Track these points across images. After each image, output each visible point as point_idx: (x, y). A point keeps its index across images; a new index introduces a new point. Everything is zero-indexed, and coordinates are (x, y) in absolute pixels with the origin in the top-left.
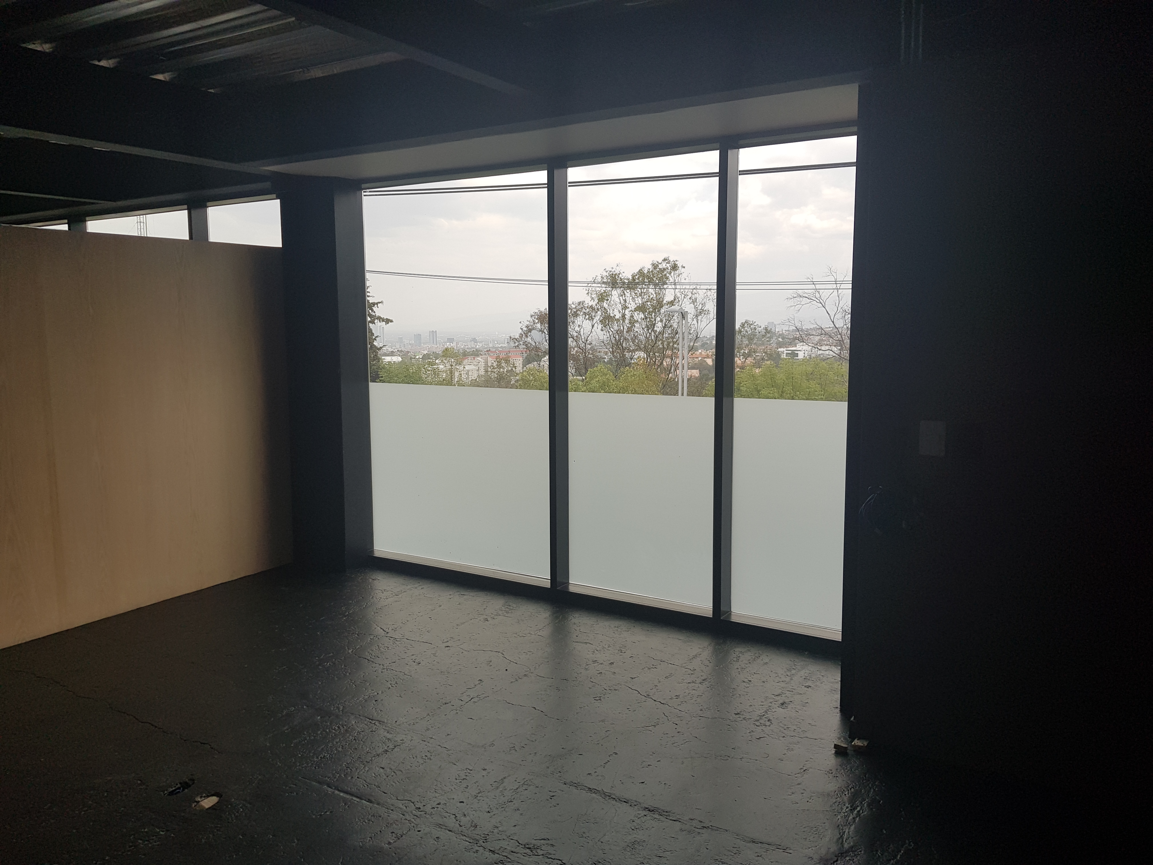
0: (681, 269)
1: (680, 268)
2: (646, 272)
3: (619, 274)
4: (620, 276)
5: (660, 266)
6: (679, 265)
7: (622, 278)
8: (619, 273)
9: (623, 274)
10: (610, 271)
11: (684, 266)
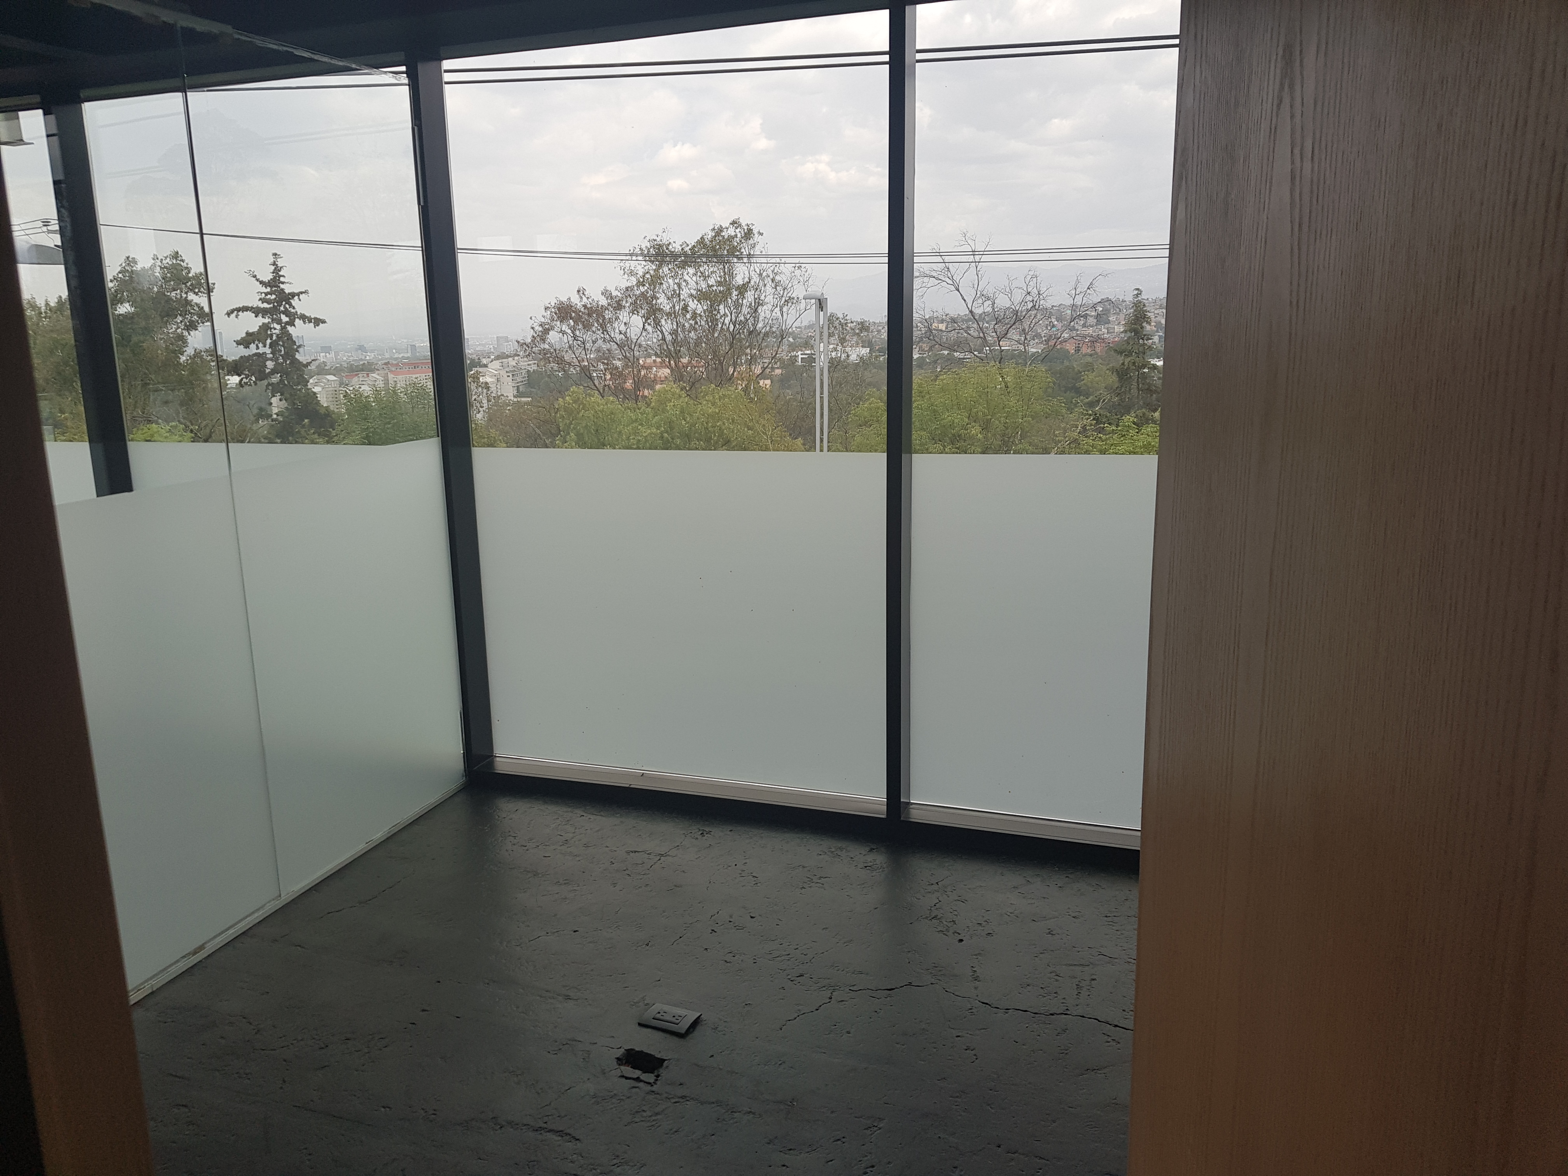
0: (757, 238)
1: (756, 235)
2: (707, 241)
4: (670, 247)
5: (725, 233)
6: (756, 231)
8: (668, 242)
9: (674, 245)
10: (654, 240)
11: (762, 232)
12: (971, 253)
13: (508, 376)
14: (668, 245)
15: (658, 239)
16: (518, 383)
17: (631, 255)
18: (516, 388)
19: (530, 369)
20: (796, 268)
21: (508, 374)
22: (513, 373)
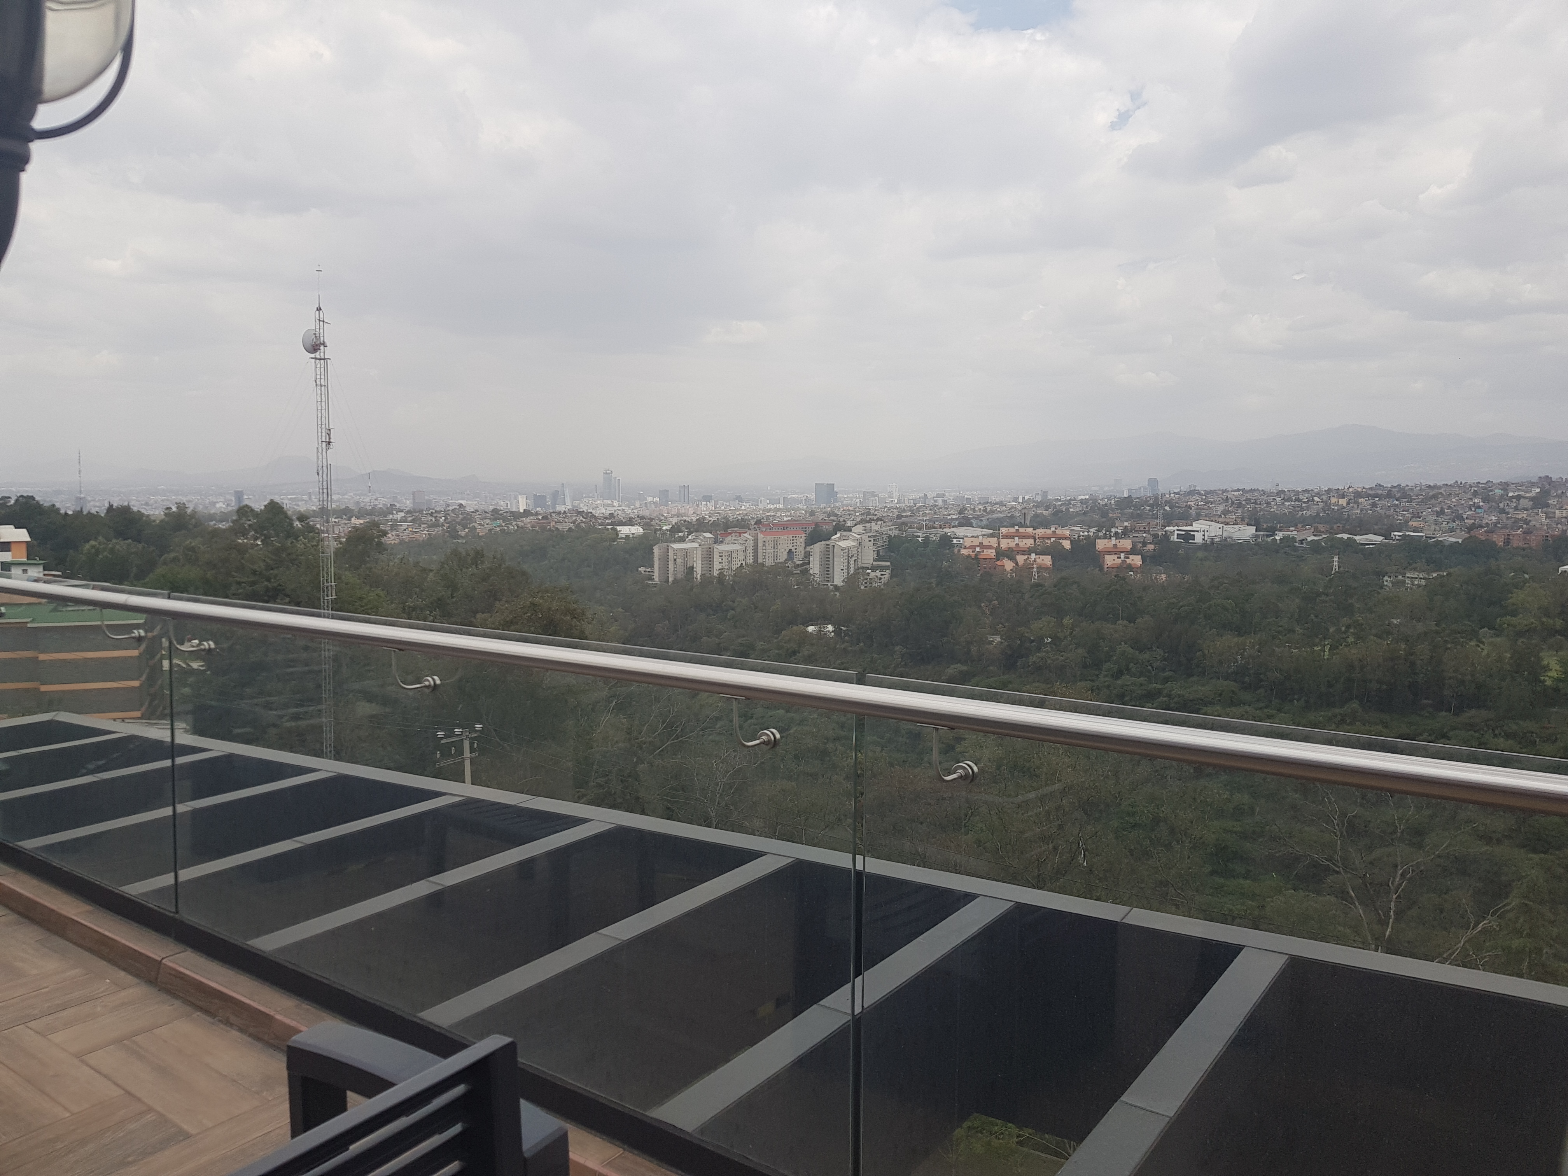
13: (870, 541)
16: (878, 547)
18: (876, 552)
19: (891, 534)
21: (870, 539)
22: (875, 538)
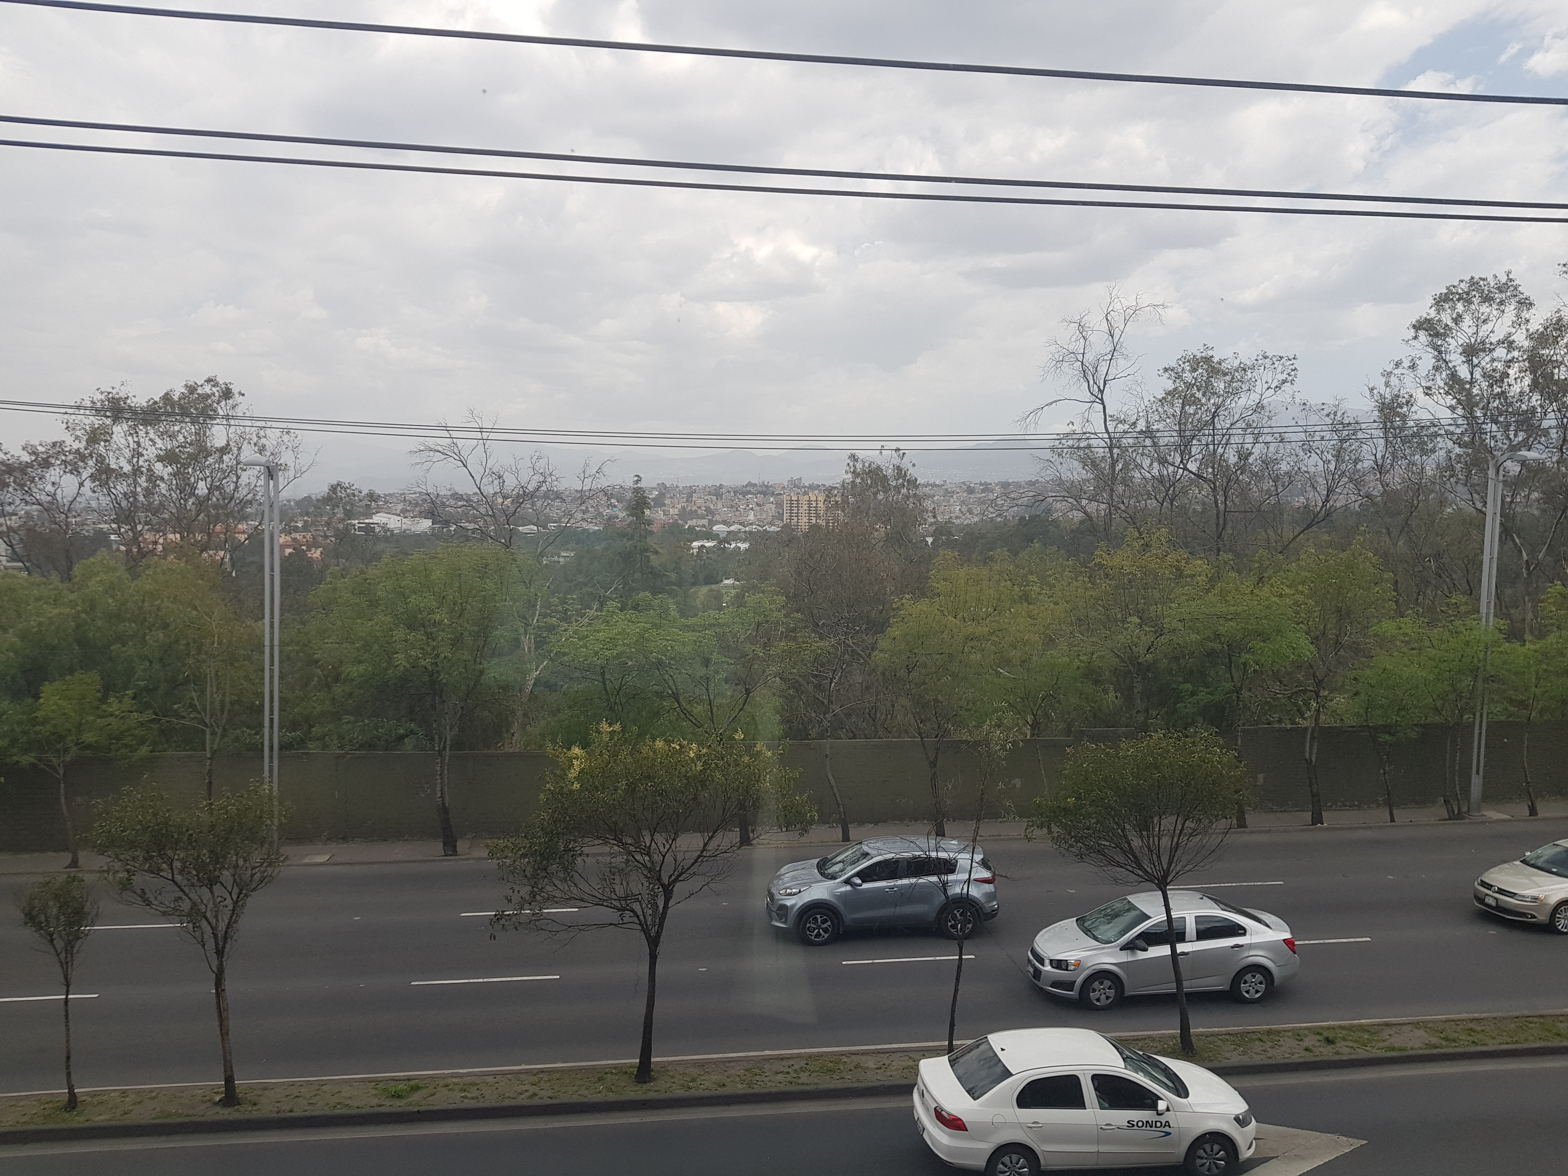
0: (238, 398)
1: (237, 395)
2: (176, 398)
3: (125, 398)
4: (129, 401)
5: (200, 391)
6: (235, 390)
7: (133, 405)
8: (126, 396)
9: (133, 399)
10: (109, 393)
11: (242, 392)
12: (479, 430)
14: (127, 398)
15: (114, 392)
17: (78, 408)
20: (284, 433)
